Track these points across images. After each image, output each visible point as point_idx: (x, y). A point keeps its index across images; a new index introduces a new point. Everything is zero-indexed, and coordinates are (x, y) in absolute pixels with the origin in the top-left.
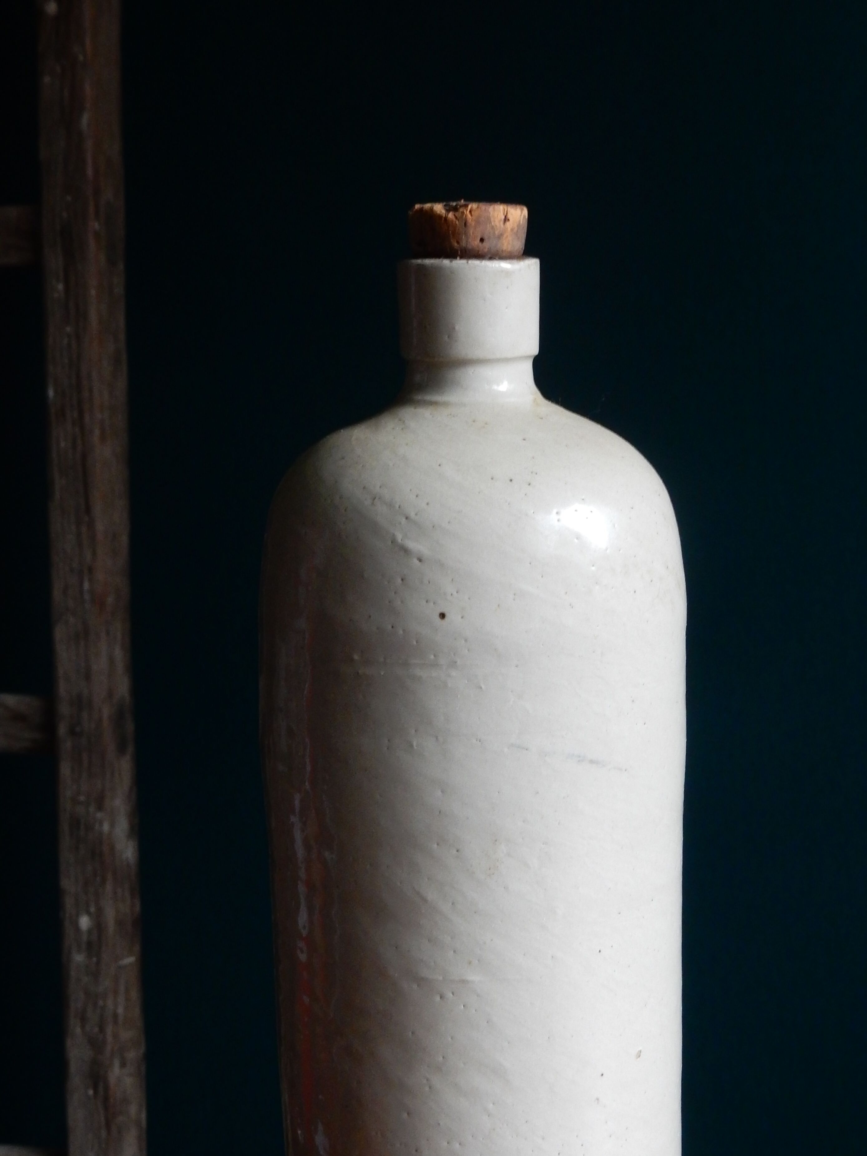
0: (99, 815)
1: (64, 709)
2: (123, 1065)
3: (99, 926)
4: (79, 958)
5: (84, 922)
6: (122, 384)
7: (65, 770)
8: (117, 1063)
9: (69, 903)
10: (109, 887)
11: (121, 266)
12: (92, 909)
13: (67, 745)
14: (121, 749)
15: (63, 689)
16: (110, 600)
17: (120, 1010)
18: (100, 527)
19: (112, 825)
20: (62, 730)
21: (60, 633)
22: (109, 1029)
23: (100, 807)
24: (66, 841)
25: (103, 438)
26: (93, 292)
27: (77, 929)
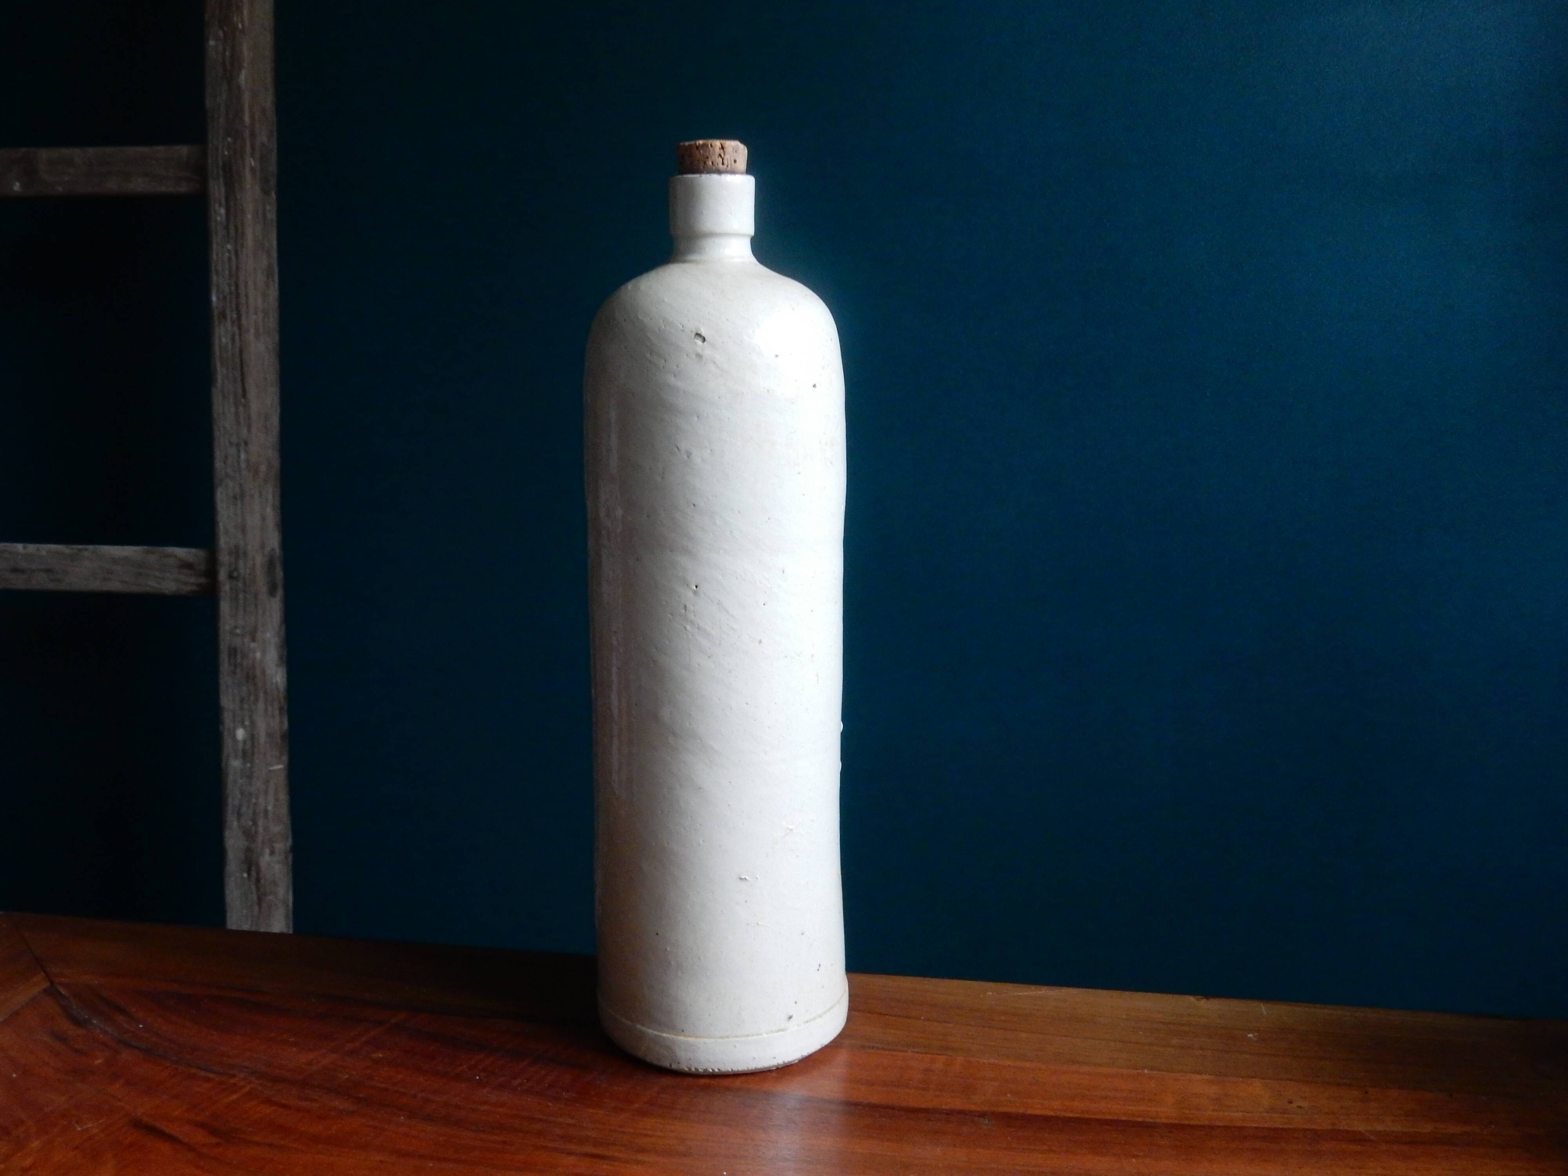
0: (253, 645)
1: (224, 558)
2: (272, 853)
3: (252, 737)
4: (235, 764)
5: (240, 734)
6: (274, 292)
7: (225, 607)
8: (267, 851)
9: (227, 718)
10: (261, 705)
11: (273, 195)
12: (247, 723)
13: (226, 587)
14: (272, 592)
15: (223, 542)
16: (263, 468)
17: (270, 808)
18: (254, 407)
19: (264, 653)
20: (222, 575)
21: (221, 496)
22: (261, 823)
23: (253, 640)
24: (225, 666)
25: (257, 335)
26: (249, 216)
27: (235, 741)
